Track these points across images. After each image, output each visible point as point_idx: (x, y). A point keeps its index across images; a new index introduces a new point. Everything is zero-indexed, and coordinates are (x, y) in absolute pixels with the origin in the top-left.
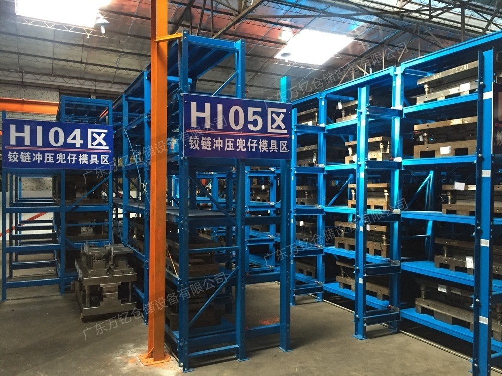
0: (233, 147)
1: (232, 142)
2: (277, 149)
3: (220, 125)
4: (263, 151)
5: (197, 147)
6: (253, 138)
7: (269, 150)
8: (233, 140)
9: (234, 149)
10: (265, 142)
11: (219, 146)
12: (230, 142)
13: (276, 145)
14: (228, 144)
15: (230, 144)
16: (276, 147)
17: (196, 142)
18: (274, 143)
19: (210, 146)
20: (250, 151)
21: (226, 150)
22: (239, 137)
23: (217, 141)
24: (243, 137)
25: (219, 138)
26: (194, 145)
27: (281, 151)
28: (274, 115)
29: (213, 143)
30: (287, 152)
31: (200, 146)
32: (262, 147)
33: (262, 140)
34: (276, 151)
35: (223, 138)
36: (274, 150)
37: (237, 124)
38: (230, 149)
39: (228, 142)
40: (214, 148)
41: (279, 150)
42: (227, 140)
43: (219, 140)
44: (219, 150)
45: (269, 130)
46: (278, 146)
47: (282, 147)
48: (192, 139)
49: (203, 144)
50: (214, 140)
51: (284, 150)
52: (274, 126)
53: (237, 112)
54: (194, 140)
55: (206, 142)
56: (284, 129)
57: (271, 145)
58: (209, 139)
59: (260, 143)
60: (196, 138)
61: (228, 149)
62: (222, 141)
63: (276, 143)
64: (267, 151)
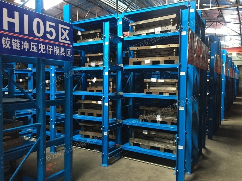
0: (36, 49)
1: (36, 45)
2: (65, 54)
3: (26, 32)
4: (56, 54)
5: (8, 46)
6: (50, 44)
7: (60, 54)
8: (36, 44)
9: (37, 51)
10: (58, 48)
11: (26, 47)
12: (34, 45)
13: (64, 51)
14: (33, 47)
15: (34, 47)
16: (64, 52)
17: (8, 42)
18: (63, 49)
19: (19, 46)
20: (48, 53)
21: (31, 51)
22: (41, 42)
23: (24, 43)
24: (44, 43)
25: (26, 41)
26: (6, 44)
27: (67, 56)
28: (63, 30)
29: (21, 45)
30: (70, 56)
31: (11, 45)
32: (56, 52)
33: (56, 47)
34: (65, 55)
35: (29, 41)
36: (63, 54)
37: (39, 32)
38: (34, 51)
39: (33, 45)
40: (22, 48)
41: (66, 55)
42: (32, 43)
43: (26, 43)
44: (26, 50)
45: (60, 40)
46: (65, 52)
47: (68, 53)
48: (5, 39)
49: (13, 45)
50: (22, 42)
51: (69, 55)
52: (63, 38)
53: (38, 23)
54: (6, 40)
55: (15, 43)
56: (69, 41)
57: (62, 51)
58: (18, 41)
59: (55, 48)
60: (8, 39)
61: (33, 51)
62: (28, 44)
63: (64, 50)
64: (59, 55)
